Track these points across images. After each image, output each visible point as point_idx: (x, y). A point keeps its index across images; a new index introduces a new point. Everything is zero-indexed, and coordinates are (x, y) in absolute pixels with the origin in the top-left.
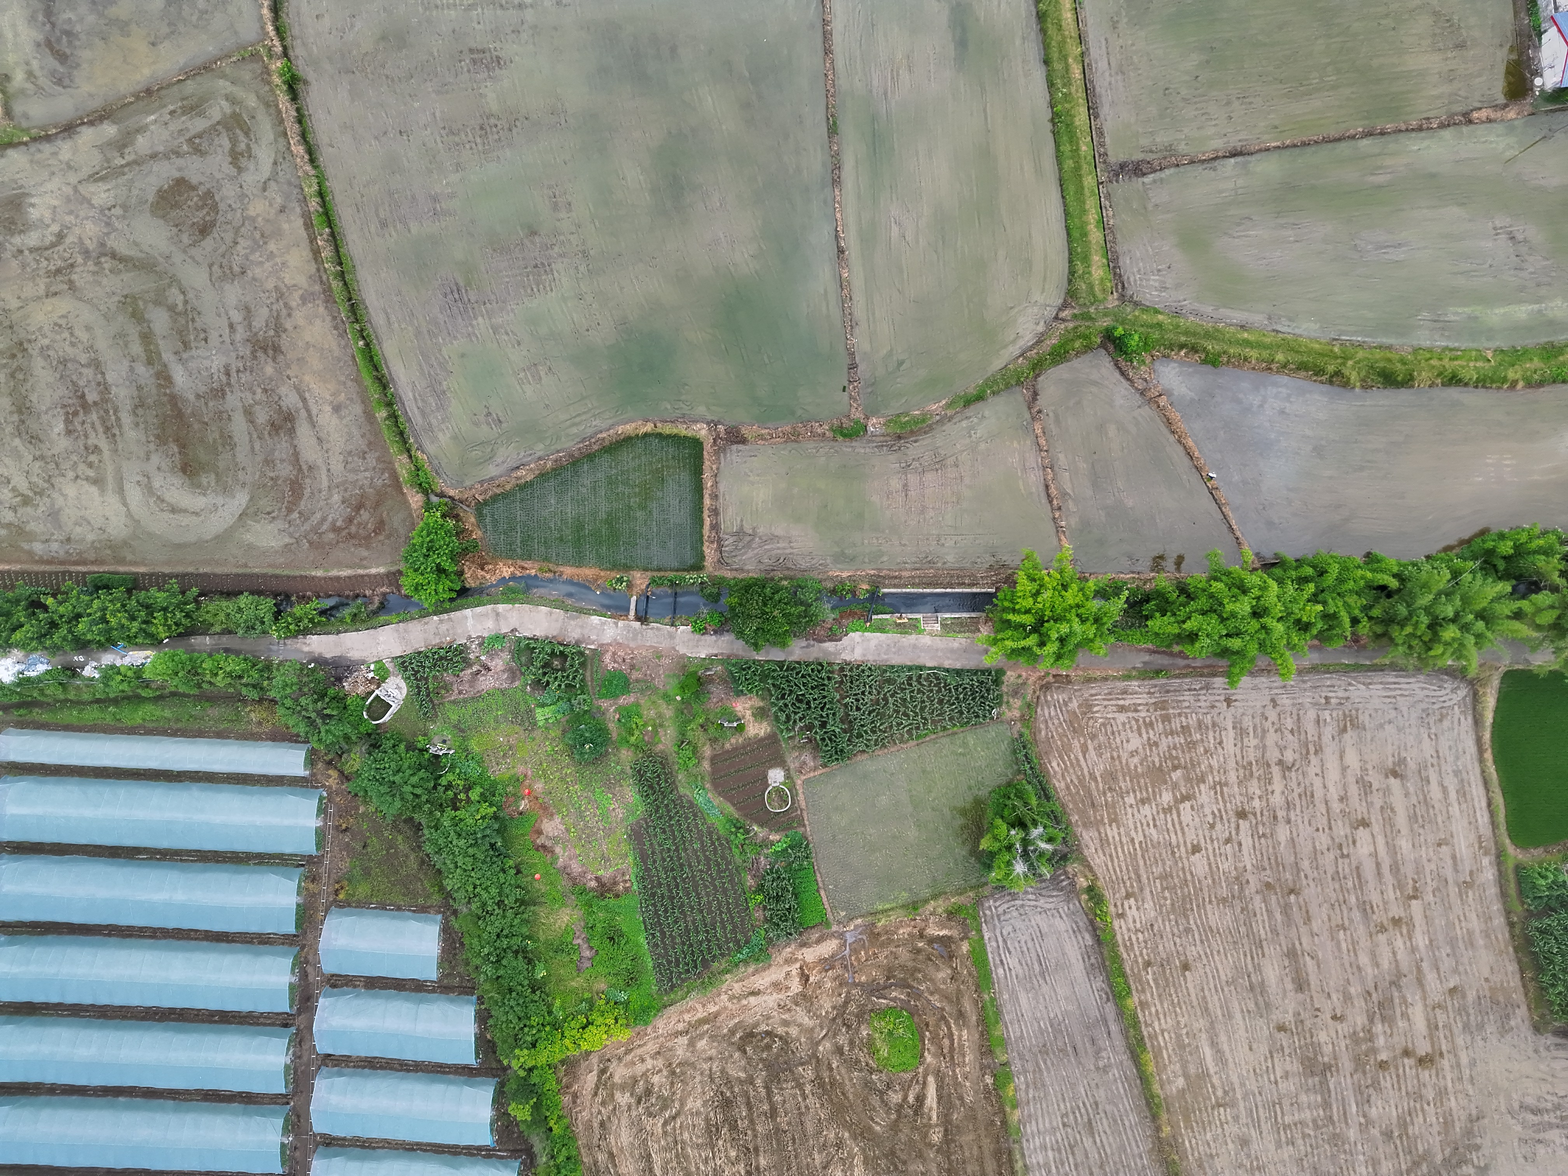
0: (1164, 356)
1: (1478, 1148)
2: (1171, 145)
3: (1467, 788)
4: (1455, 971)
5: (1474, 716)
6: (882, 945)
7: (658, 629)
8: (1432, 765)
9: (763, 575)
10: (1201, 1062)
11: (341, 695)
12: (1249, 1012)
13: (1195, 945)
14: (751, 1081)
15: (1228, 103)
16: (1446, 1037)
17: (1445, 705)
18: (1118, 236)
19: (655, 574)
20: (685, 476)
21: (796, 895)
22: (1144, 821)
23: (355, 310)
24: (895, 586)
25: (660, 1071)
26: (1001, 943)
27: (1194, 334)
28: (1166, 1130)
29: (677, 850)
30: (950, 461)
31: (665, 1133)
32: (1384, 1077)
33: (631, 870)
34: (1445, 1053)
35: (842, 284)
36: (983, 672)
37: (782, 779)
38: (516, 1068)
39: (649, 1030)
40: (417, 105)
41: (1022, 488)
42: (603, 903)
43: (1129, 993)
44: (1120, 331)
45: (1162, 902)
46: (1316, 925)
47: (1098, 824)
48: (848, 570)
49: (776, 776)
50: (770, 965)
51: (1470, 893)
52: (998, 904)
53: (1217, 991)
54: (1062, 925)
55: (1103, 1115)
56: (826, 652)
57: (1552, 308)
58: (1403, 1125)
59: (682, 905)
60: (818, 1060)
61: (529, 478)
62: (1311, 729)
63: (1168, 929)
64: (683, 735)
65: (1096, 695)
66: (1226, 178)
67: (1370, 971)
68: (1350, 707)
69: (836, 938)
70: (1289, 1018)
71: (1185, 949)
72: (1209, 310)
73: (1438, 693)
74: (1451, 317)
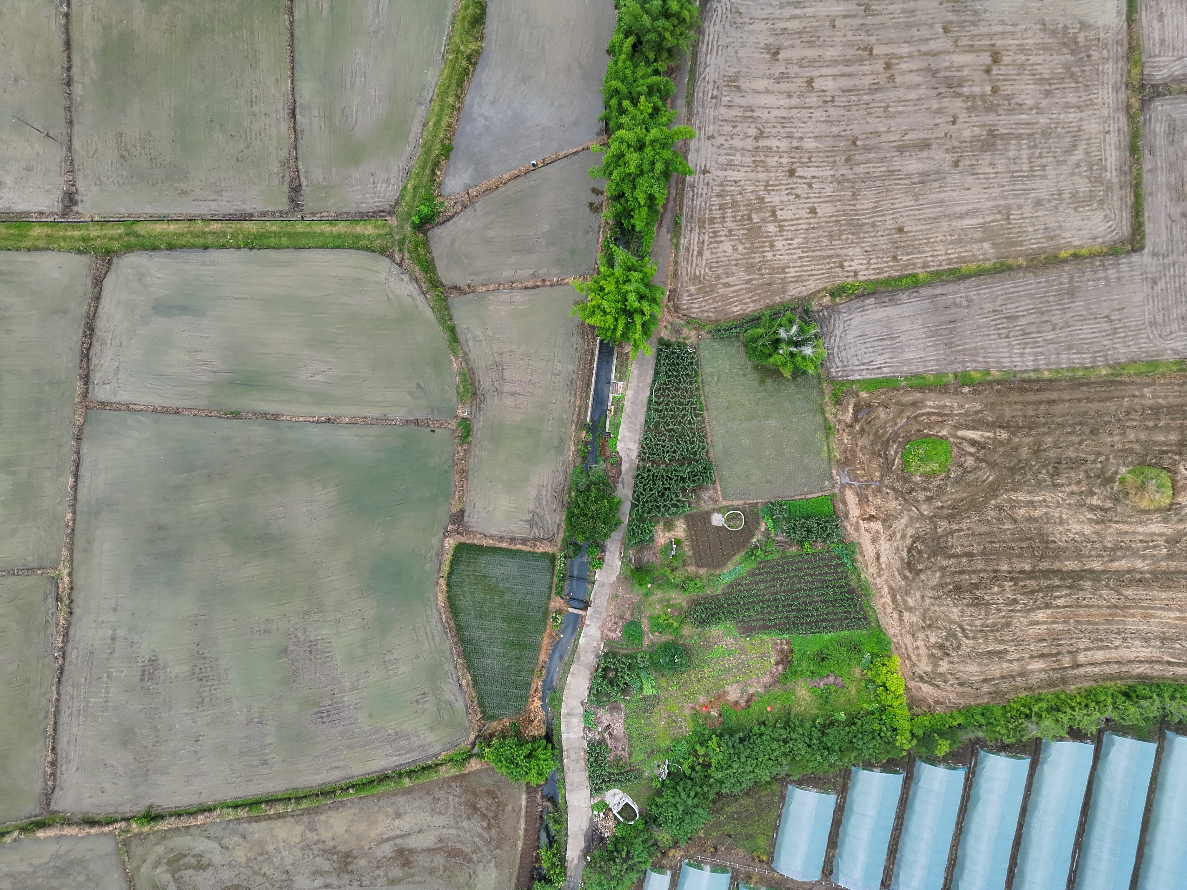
0: (439, 187)
1: (1066, 27)
2: (281, 162)
4: (931, 26)
6: (854, 456)
7: (595, 594)
8: (773, 24)
9: (565, 510)
10: (974, 228)
11: (613, 839)
12: (940, 187)
13: (885, 221)
14: (943, 569)
15: (255, 115)
16: (980, 40)
17: (729, 8)
18: (344, 210)
19: (554, 591)
20: (483, 559)
21: (808, 517)
22: (787, 247)
23: (326, 792)
24: (586, 411)
25: (927, 636)
26: (865, 367)
27: (425, 162)
28: (1021, 261)
29: (763, 602)
30: (498, 358)
31: (974, 638)
32: (1004, 90)
33: (774, 638)
34: (991, 42)
35: (353, 423)
36: (659, 355)
37: (720, 515)
38: (910, 746)
39: (895, 640)
40: (177, 726)
41: (524, 307)
42: (796, 662)
43: (915, 275)
44: (416, 219)
45: (849, 241)
46: (882, 129)
47: (784, 282)
48: (569, 445)
49: (717, 520)
50: (859, 543)
51: (874, 7)
52: (834, 365)
53: (922, 209)
54: (857, 319)
55: (1003, 307)
56: (629, 469)
58: (1042, 81)
59: (805, 602)
60: (934, 516)
61: (469, 677)
62: (734, 112)
63: (871, 240)
64: (677, 585)
65: (687, 271)
66: (311, 123)
67: (923, 92)
68: (721, 81)
69: (844, 491)
70: (950, 157)
71: (886, 229)
72: (408, 149)
73: (720, 13)
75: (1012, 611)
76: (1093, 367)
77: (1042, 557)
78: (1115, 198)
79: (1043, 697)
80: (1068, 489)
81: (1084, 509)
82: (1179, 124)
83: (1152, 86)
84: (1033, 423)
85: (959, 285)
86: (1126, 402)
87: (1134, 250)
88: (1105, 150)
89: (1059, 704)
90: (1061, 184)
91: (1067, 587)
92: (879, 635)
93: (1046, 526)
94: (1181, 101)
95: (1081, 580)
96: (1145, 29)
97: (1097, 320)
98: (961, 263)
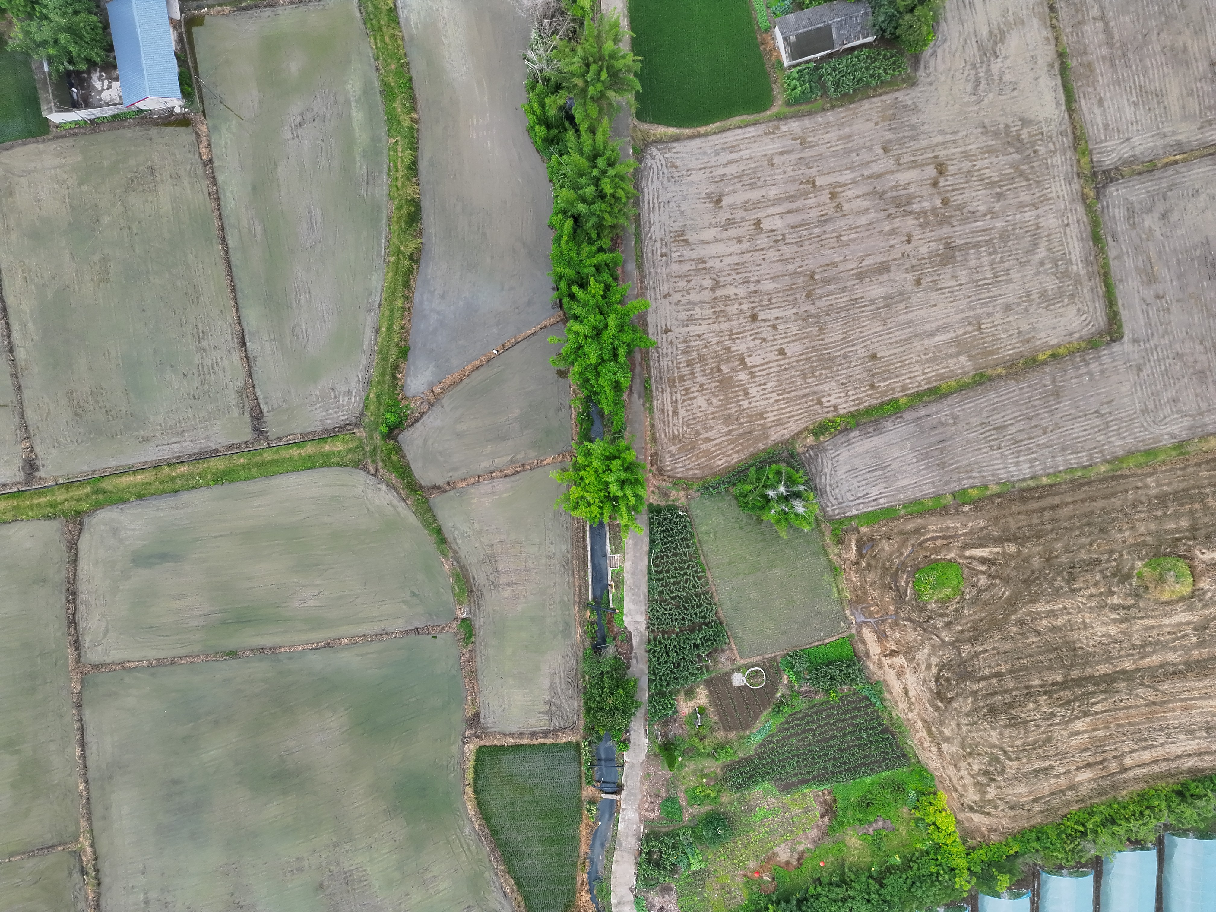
0: (402, 390)
1: (1007, 126)
2: (238, 392)
3: (728, 145)
4: (870, 149)
5: (673, 141)
6: (866, 593)
7: (627, 777)
8: (711, 172)
9: (582, 695)
10: (947, 343)
12: (906, 308)
13: (856, 350)
14: (974, 693)
15: (204, 350)
16: (922, 154)
17: (664, 164)
18: (309, 430)
19: (584, 780)
20: (506, 759)
21: (829, 664)
22: (761, 393)
24: (587, 590)
25: (969, 764)
26: (861, 501)
27: (384, 369)
28: (1000, 370)
29: (798, 756)
30: (489, 551)
31: (1017, 759)
32: (954, 201)
33: (815, 790)
34: (934, 154)
35: (353, 643)
36: (651, 524)
37: (740, 674)
38: (969, 887)
39: (937, 774)
41: (508, 495)
42: (841, 813)
43: (895, 400)
44: (384, 429)
45: (824, 377)
46: (838, 259)
47: (765, 428)
48: (575, 627)
49: (738, 680)
50: (884, 680)
51: (809, 139)
52: (829, 504)
53: (891, 333)
54: (844, 454)
55: (990, 419)
56: (640, 643)
57: (354, 91)
58: (991, 185)
59: (840, 750)
60: (957, 641)
61: (512, 881)
62: (686, 267)
63: (845, 371)
64: (708, 754)
65: (665, 433)
66: (262, 349)
67: (872, 215)
68: (668, 238)
69: (861, 630)
70: (911, 277)
71: (859, 358)
72: (365, 357)
73: (656, 170)
74: (364, 171)
75: (1051, 725)
76: (1091, 466)
77: (1072, 665)
78: (1085, 291)
79: (1095, 809)
80: (1087, 593)
81: (1107, 610)
82: (1137, 206)
83: (1104, 172)
84: (1040, 531)
85: (941, 403)
86: (1130, 495)
87: (1113, 340)
88: (1067, 243)
89: (1113, 813)
90: (1028, 285)
91: (1102, 692)
92: (921, 771)
93: (1071, 634)
94: (1135, 182)
95: (1115, 682)
96: (1087, 116)
97: (1087, 417)
98: (940, 380)
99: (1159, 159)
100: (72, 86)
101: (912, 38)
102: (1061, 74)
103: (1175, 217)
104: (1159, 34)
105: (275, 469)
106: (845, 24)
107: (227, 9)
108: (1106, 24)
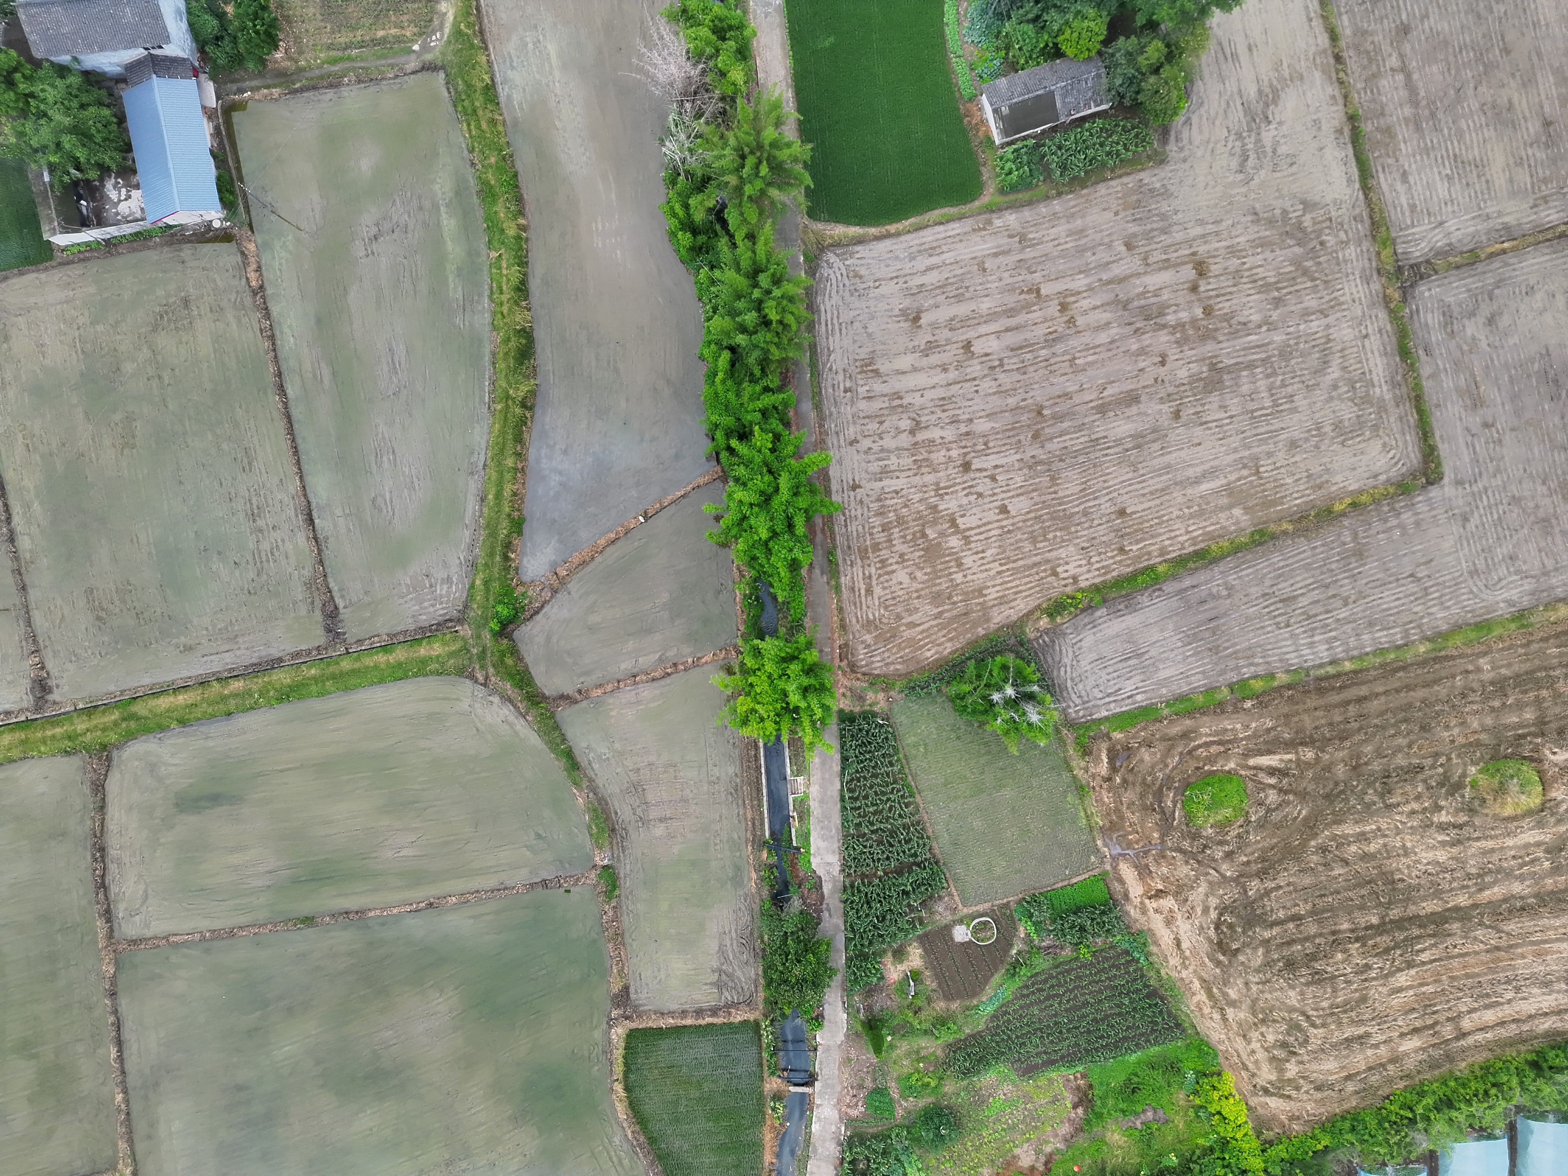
0: (517, 573)
1: (1285, 212)
2: (305, 584)
3: (927, 246)
4: (1109, 246)
5: (854, 244)
6: (1122, 818)
7: (821, 1063)
8: (906, 282)
9: (760, 959)
10: (1216, 493)
12: (1162, 448)
13: (1100, 505)
14: (1266, 942)
15: (261, 531)
16: (1176, 251)
17: (845, 273)
18: (399, 629)
19: (765, 1069)
20: (665, 1044)
21: (1077, 911)
22: (979, 563)
24: (762, 824)
25: (1262, 1034)
26: (1111, 699)
27: (492, 547)
28: (1285, 526)
29: (1041, 1030)
30: (634, 777)
31: (1324, 1025)
32: (1220, 309)
33: (1064, 1073)
34: (1192, 251)
35: (463, 902)
36: (842, 737)
37: (964, 927)
39: (1221, 1048)
41: (656, 704)
42: (1099, 1103)
43: (1152, 568)
44: (494, 625)
45: (1058, 540)
46: (1072, 388)
47: (985, 608)
48: (749, 872)
49: (961, 934)
50: (1149, 929)
51: (1031, 236)
52: (1072, 704)
53: (1144, 481)
54: (1089, 639)
55: (1275, 588)
56: (833, 891)
57: (444, 193)
58: (1266, 287)
59: (1095, 1020)
60: (1241, 876)
62: (877, 404)
63: (1085, 532)
64: (926, 1031)
65: (857, 617)
66: (335, 526)
67: (1114, 331)
68: (853, 368)
69: (1118, 865)
70: (1167, 408)
71: (1104, 515)
72: (467, 533)
73: (834, 281)
74: (459, 295)
75: (1366, 980)
76: (1406, 645)
77: (1390, 903)
78: (1392, 419)
79: (1426, 1088)
80: (1407, 809)
81: (1433, 829)
82: (1456, 310)
83: (1412, 266)
84: (1344, 731)
85: (1212, 570)
86: (1459, 681)
87: (1430, 483)
88: (1367, 360)
89: (1449, 1093)
90: (1317, 415)
91: (1429, 936)
92: (1200, 1045)
93: (1387, 862)
94: (1452, 279)
95: (1446, 922)
96: (1387, 194)
97: (1400, 582)
98: (1209, 540)
99: (1482, 248)
100: (80, 198)
101: (1158, 106)
102: (1353, 143)
103: (1504, 321)
104: (1476, 88)
105: (354, 681)
106: (1072, 89)
107: (276, 92)
108: (1408, 76)
